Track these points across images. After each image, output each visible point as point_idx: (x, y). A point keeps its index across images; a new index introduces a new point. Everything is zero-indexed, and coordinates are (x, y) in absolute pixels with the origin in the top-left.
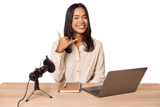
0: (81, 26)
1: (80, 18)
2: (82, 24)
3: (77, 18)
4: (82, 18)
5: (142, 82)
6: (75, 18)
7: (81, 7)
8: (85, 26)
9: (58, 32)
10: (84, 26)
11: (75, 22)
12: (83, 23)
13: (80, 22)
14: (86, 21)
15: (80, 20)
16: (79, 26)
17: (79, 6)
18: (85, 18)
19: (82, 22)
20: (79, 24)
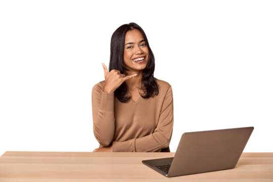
0: (140, 59)
1: (136, 46)
2: (141, 56)
3: (130, 47)
4: (139, 46)
5: (246, 150)
6: (128, 48)
7: (135, 29)
8: (145, 57)
9: (103, 64)
10: (143, 58)
11: (128, 53)
12: (142, 54)
13: (137, 53)
14: (145, 49)
15: (136, 50)
16: (135, 58)
17: (132, 28)
18: (143, 45)
19: (140, 52)
20: (135, 56)
